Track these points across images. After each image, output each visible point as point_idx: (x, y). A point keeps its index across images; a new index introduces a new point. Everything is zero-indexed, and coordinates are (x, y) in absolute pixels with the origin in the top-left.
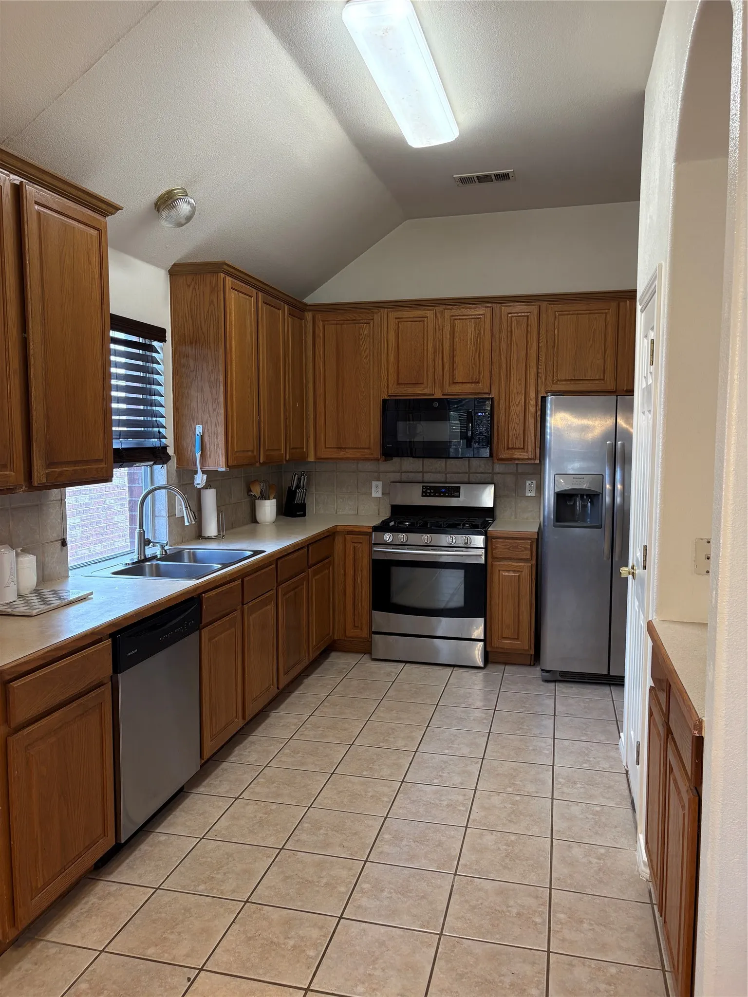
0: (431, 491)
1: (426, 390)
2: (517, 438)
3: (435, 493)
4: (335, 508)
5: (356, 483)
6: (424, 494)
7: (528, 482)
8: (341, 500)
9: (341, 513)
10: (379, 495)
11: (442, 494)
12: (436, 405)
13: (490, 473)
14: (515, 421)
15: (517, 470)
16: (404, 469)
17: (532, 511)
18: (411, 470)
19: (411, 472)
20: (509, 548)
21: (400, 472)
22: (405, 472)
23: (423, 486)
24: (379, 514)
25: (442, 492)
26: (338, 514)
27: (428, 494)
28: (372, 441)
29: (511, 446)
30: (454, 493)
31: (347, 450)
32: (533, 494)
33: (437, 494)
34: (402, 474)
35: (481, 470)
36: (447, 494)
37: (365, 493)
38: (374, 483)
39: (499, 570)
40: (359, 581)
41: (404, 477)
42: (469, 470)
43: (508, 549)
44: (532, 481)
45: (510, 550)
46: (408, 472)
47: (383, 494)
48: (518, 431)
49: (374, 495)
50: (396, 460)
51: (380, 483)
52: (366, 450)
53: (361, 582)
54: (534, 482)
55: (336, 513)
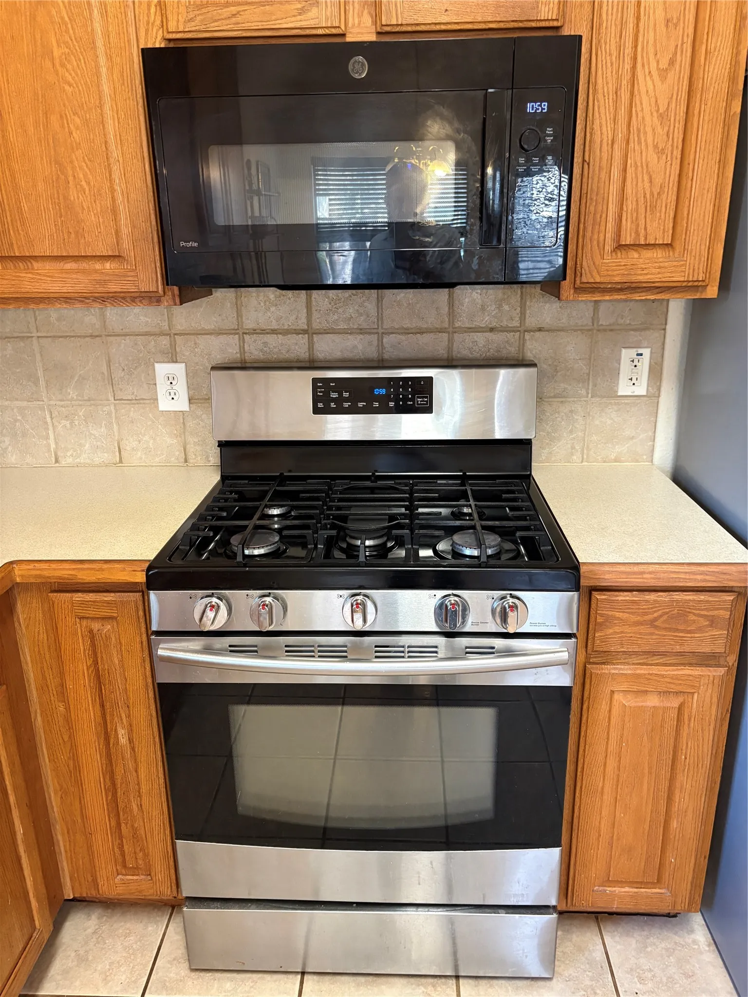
0: (340, 394)
1: (314, 12)
2: (653, 208)
3: (353, 399)
4: (53, 446)
5: (104, 369)
6: (320, 405)
7: (627, 355)
8: (68, 423)
9: (70, 460)
10: (182, 404)
11: (376, 404)
12: (359, 68)
13: (513, 330)
14: (650, 141)
15: (595, 318)
16: (249, 323)
17: (633, 438)
18: (274, 325)
19: (274, 332)
20: (656, 619)
21: (241, 332)
22: (254, 332)
23: (315, 381)
24: (186, 461)
25: (378, 398)
26: (63, 463)
27: (333, 405)
28: (125, 231)
29: (627, 239)
30: (413, 399)
31: (36, 265)
32: (641, 389)
33: (360, 405)
34: (247, 337)
35: (485, 320)
36: (392, 404)
37: (138, 401)
38: (162, 369)
39: (613, 692)
40: (123, 740)
41: (254, 349)
42: (451, 322)
43: (652, 623)
44: (640, 351)
45: (656, 627)
46: (264, 332)
47: (190, 400)
48: (658, 180)
49: (165, 404)
50: (221, 295)
51: (179, 369)
52: (108, 265)
53: (131, 740)
54: (646, 352)
55: (57, 461)
